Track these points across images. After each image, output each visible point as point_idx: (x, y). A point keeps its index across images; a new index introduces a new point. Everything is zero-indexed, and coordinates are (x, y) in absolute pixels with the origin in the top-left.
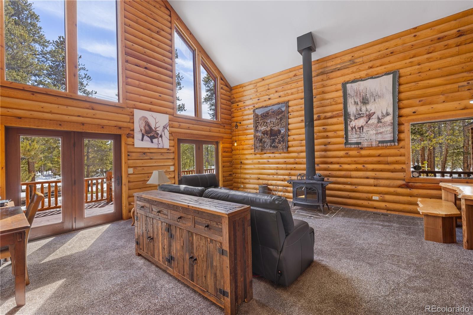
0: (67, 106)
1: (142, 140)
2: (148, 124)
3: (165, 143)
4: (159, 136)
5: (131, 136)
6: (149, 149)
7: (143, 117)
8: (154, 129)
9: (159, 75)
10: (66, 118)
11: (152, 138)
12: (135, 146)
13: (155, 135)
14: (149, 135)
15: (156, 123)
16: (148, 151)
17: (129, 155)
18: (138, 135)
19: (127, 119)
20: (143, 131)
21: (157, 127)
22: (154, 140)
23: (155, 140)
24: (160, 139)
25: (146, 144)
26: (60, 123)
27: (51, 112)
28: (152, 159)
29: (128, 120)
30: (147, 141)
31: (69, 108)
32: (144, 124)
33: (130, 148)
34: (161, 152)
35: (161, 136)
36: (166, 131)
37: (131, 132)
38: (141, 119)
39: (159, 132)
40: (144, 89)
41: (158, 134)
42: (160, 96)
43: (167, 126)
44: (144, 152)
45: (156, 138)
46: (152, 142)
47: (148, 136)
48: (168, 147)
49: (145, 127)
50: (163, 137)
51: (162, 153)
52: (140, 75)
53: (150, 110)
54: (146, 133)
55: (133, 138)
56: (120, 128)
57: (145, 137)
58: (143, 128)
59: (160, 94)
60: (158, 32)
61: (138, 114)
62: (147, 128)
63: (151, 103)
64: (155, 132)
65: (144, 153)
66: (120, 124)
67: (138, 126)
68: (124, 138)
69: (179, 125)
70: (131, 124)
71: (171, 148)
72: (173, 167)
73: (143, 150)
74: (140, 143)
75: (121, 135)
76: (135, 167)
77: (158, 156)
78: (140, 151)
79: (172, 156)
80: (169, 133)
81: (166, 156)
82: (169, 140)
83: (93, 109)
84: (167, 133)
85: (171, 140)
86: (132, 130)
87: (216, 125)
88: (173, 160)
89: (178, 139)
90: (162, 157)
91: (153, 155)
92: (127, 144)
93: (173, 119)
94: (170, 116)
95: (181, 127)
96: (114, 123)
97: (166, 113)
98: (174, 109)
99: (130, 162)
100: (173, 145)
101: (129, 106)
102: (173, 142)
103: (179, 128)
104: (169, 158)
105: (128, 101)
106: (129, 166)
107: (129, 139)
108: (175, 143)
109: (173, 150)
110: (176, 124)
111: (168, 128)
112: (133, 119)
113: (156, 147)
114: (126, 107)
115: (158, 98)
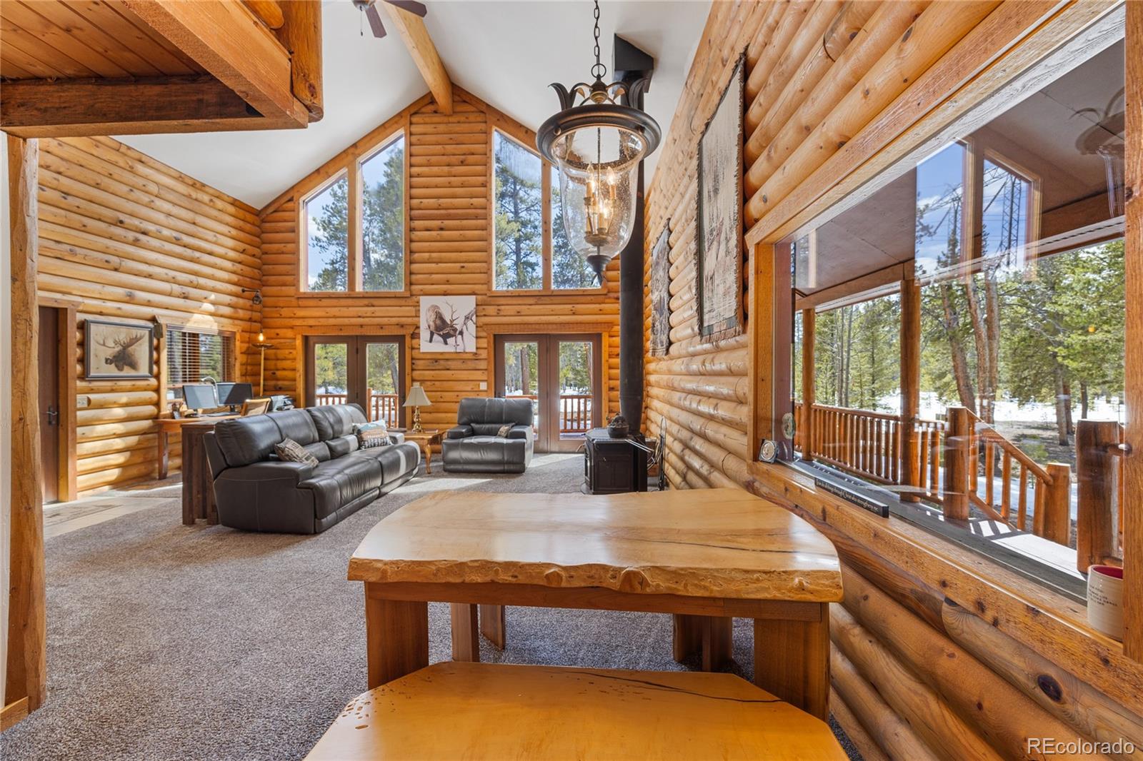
0: (348, 307)
1: (431, 341)
2: (439, 316)
3: (468, 343)
4: (458, 332)
5: (415, 336)
6: (442, 353)
7: (432, 306)
8: (449, 323)
9: (461, 232)
10: (346, 321)
11: (445, 338)
12: (421, 351)
13: (452, 332)
14: (441, 333)
15: (453, 313)
16: (441, 357)
17: (413, 364)
18: (424, 334)
19: (412, 310)
20: (432, 328)
21: (454, 318)
22: (449, 340)
23: (451, 341)
24: (460, 336)
25: (437, 346)
26: (340, 327)
27: (335, 317)
28: (448, 369)
29: (414, 314)
30: (438, 342)
31: (350, 309)
32: (434, 317)
33: (415, 353)
34: (460, 357)
35: (461, 333)
36: (470, 323)
37: (416, 331)
38: (429, 310)
39: (458, 328)
40: (437, 263)
41: (455, 330)
42: (463, 267)
43: (473, 315)
44: (436, 359)
45: (452, 336)
46: (446, 343)
47: (440, 335)
48: (474, 350)
49: (434, 322)
50: (464, 335)
51: (464, 361)
52: (432, 244)
53: (445, 294)
54: (436, 330)
55: (419, 338)
56: (402, 326)
57: (436, 337)
58: (432, 324)
59: (462, 264)
60: (462, 162)
61: (426, 301)
62: (438, 322)
63: (448, 282)
64: (452, 326)
65: (436, 361)
66: (403, 320)
67: (425, 321)
68: (408, 339)
69: (499, 310)
70: (416, 319)
71: (480, 351)
72: (486, 383)
73: (434, 357)
74: (428, 345)
75: (404, 336)
76: (422, 382)
77: (458, 364)
78: (428, 357)
79: (483, 365)
80: (477, 327)
81: (471, 365)
82: (477, 337)
83: (373, 306)
84: (472, 327)
85: (481, 337)
86: (418, 327)
87: (592, 297)
88: (486, 372)
89: (495, 335)
90: (464, 366)
91: (449, 363)
92: (413, 348)
93: (487, 300)
94: (479, 297)
95: (502, 313)
96: (394, 320)
97: (473, 294)
98: (489, 283)
99: (416, 373)
100: (485, 345)
101: (414, 293)
102: (485, 340)
103: (498, 315)
104: (478, 368)
105: (414, 287)
106: (413, 380)
107: (415, 341)
108: (488, 342)
109: (484, 354)
110: (491, 310)
111: (474, 318)
112: (419, 310)
113: (453, 350)
114: (410, 297)
115: (458, 271)
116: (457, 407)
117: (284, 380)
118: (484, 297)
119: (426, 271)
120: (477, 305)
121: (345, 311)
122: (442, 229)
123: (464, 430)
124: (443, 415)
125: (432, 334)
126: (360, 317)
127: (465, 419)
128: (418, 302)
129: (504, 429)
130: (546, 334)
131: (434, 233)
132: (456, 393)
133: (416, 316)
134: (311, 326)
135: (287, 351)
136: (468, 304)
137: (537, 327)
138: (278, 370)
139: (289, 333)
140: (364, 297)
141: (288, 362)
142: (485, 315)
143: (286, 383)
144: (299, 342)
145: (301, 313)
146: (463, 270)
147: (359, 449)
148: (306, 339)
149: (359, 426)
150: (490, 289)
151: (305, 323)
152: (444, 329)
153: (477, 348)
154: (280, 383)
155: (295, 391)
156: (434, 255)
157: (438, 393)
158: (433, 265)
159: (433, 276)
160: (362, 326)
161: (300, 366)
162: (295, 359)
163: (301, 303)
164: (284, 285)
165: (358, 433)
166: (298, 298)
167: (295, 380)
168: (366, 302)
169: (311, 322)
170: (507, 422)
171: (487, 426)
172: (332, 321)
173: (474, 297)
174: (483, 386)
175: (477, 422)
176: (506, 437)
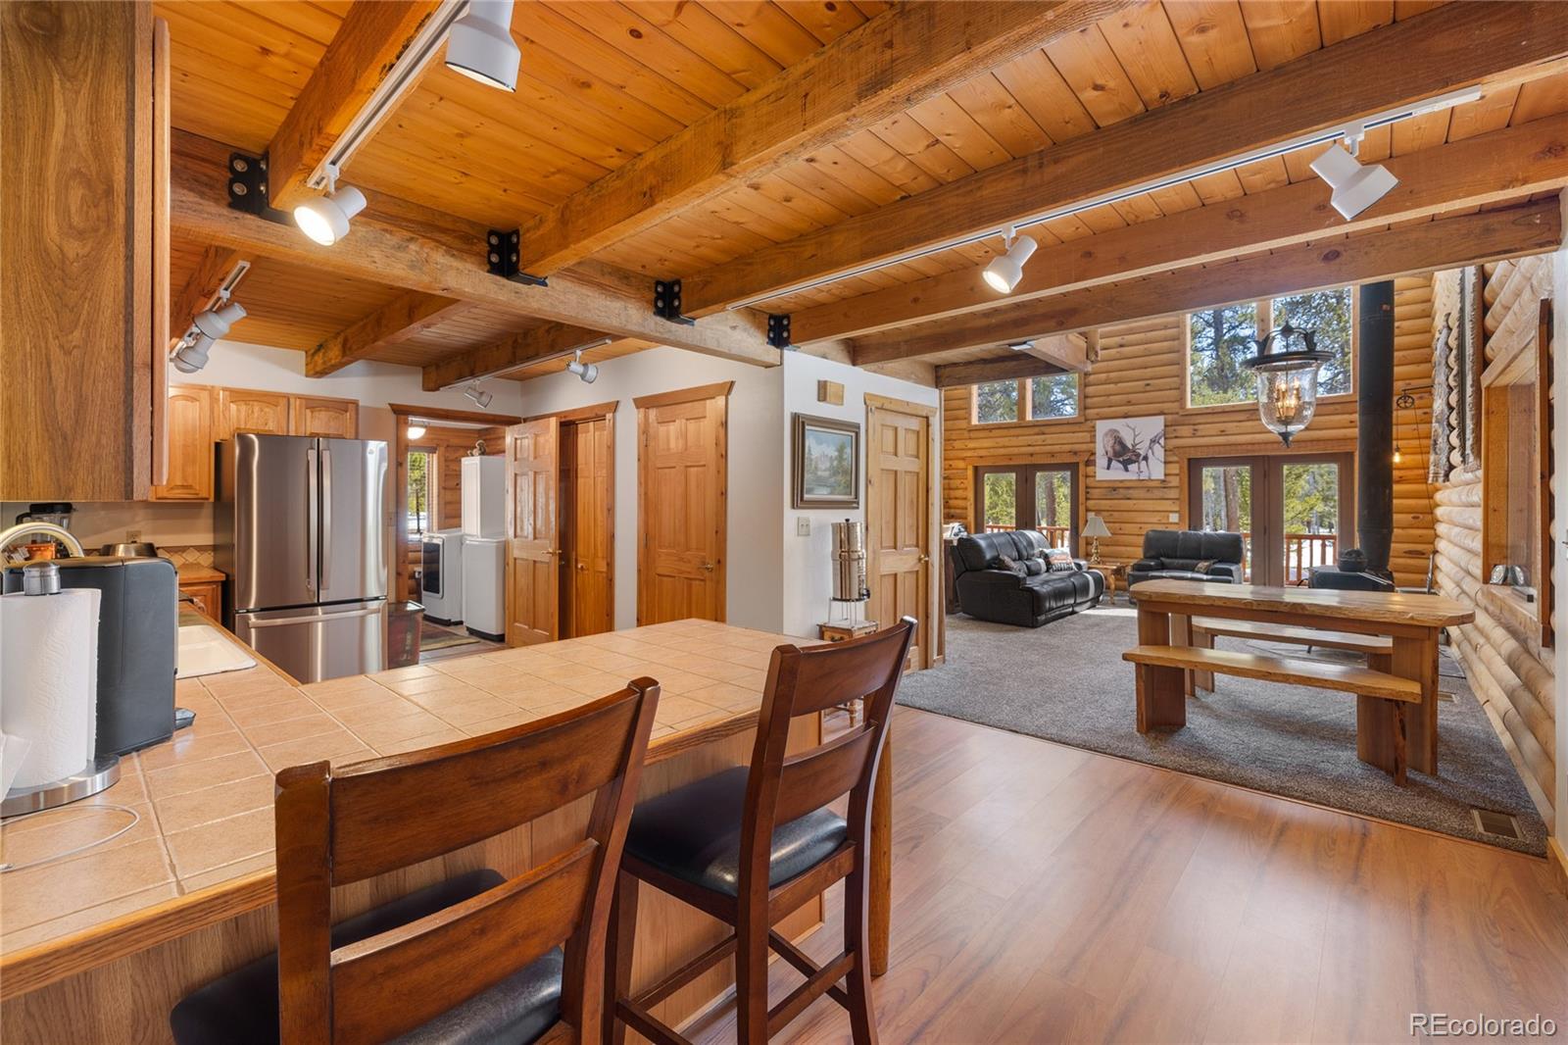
0: (1018, 436)
1: (1108, 468)
2: (1119, 441)
3: (1156, 469)
4: (1141, 458)
5: (1090, 463)
6: (1122, 481)
7: (1110, 430)
8: (1131, 447)
9: (1146, 346)
10: (1016, 450)
11: (1126, 464)
12: (1098, 478)
13: (1134, 458)
14: (1121, 459)
15: (1135, 436)
16: (1121, 485)
17: (1088, 493)
18: (1101, 461)
19: (1087, 436)
20: (1111, 454)
21: (1136, 442)
22: (1130, 467)
23: (1133, 467)
24: (1144, 462)
25: (1117, 474)
26: (1010, 457)
27: (1004, 447)
28: (1129, 499)
29: (1089, 440)
30: (1116, 469)
31: (1020, 438)
32: (1112, 442)
33: (1089, 481)
34: (1146, 486)
35: (1146, 458)
36: (1157, 446)
37: (1092, 458)
38: (1106, 434)
39: (1142, 453)
40: (1116, 383)
41: (1139, 455)
42: (1148, 385)
43: (1160, 438)
44: (1114, 488)
45: (1135, 462)
46: (1127, 470)
47: (1119, 461)
48: (1163, 477)
49: (1113, 447)
50: (1149, 461)
51: (1149, 489)
52: (1110, 363)
53: (1126, 416)
54: (1115, 456)
55: (1095, 465)
56: (1075, 453)
57: (1114, 463)
58: (1110, 449)
59: (1147, 382)
61: (1102, 427)
62: (1117, 447)
63: (1129, 403)
64: (1134, 451)
65: (1115, 489)
66: (1077, 447)
67: (1102, 446)
68: (1082, 467)
69: (1195, 430)
70: (1092, 445)
71: (1169, 478)
72: (1177, 515)
73: (1111, 485)
74: (1105, 473)
75: (1078, 463)
76: (1098, 512)
77: (1142, 493)
78: (1106, 485)
79: (1174, 494)
80: (1165, 451)
81: (1158, 493)
82: (1165, 463)
83: (1044, 434)
84: (1159, 451)
85: (1170, 462)
86: (1093, 454)
87: (1337, 407)
88: (1177, 502)
89: (1189, 460)
90: (1149, 495)
91: (1131, 491)
92: (1087, 476)
93: (1178, 419)
94: (1170, 417)
95: (1199, 433)
96: (1067, 448)
97: (1161, 413)
98: (1182, 399)
99: (1091, 503)
100: (1177, 471)
101: (1089, 417)
102: (1177, 465)
103: (1194, 436)
104: (1166, 497)
105: (1088, 411)
106: (1087, 510)
107: (1089, 469)
108: (1181, 468)
109: (1175, 481)
110: (1185, 430)
111: (1162, 441)
112: (1095, 436)
113: (1135, 477)
114: (1084, 422)
115: (1143, 390)
116: (1141, 540)
117: (955, 508)
118: (1176, 416)
119: (1103, 393)
120: (1166, 426)
121: (1015, 441)
122: (1121, 346)
123: (1152, 563)
124: (1123, 549)
125: (1110, 461)
126: (1029, 445)
127: (1153, 553)
128: (1094, 427)
129: (1203, 565)
130: (1263, 456)
131: (1113, 351)
132: (1139, 525)
133: (1091, 442)
134: (981, 457)
135: (959, 481)
136: (1156, 424)
137: (1250, 447)
138: (950, 499)
139: (961, 464)
140: (1034, 426)
141: (960, 491)
142: (1176, 437)
143: (958, 511)
144: (970, 473)
145: (971, 445)
146: (1148, 388)
147: (1047, 571)
148: (976, 469)
149: (1047, 551)
150: (1183, 406)
151: (976, 454)
152: (1123, 454)
153: (1166, 475)
154: (952, 511)
155: (966, 518)
156: (1112, 375)
157: (1117, 525)
158: (1112, 386)
159: (1111, 397)
160: (1032, 455)
161: (971, 495)
162: (966, 489)
163: (972, 435)
164: (957, 419)
165: (1046, 557)
166: (970, 431)
167: (966, 509)
168: (1037, 430)
169: (983, 453)
170: (1206, 559)
171: (1181, 561)
172: (1003, 451)
173: (1162, 418)
174: (1174, 518)
175: (1168, 557)
176: (1207, 574)
